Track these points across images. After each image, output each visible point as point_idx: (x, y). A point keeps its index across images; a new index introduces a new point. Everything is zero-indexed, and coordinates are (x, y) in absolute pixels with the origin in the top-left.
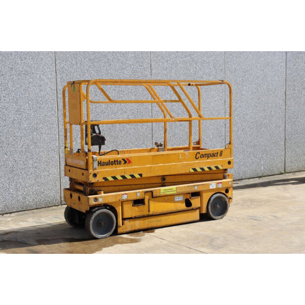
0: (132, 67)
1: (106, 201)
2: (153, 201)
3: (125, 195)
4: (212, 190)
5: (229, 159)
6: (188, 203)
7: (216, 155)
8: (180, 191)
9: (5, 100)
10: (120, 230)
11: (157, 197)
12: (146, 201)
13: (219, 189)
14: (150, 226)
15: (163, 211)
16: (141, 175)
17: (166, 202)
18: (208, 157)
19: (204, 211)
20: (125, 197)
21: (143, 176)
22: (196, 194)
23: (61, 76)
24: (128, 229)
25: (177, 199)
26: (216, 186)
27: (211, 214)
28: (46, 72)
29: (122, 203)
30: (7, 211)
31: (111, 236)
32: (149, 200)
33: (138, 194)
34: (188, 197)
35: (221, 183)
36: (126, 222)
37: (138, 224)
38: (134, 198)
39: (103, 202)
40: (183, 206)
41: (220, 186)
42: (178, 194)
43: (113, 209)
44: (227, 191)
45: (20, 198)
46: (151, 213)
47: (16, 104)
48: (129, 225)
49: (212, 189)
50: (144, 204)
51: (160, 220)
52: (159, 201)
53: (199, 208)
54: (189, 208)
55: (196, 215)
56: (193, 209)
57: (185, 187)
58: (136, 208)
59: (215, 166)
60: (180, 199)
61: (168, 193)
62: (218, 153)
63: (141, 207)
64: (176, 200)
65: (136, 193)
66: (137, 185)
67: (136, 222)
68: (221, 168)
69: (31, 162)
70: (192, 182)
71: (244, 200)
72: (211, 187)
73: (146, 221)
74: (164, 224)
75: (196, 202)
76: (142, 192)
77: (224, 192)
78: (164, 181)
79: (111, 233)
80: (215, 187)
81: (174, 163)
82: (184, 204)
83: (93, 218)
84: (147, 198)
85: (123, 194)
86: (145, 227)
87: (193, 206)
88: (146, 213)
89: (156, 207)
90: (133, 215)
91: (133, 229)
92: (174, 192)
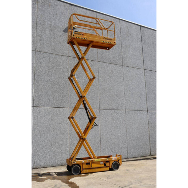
1: (77, 163)
2: (93, 164)
3: (83, 161)
4: (114, 160)
6: (105, 165)
8: (102, 160)
10: (82, 173)
11: (94, 162)
12: (90, 163)
13: (116, 160)
14: (92, 172)
15: (96, 167)
19: (111, 167)
20: (83, 162)
22: (108, 162)
24: (85, 172)
25: (101, 163)
27: (113, 168)
29: (83, 164)
30: (52, 166)
31: (79, 174)
32: (91, 163)
34: (105, 162)
36: (84, 170)
37: (88, 171)
38: (87, 162)
40: (103, 166)
41: (116, 159)
42: (102, 161)
43: (79, 165)
44: (119, 161)
45: (56, 162)
46: (92, 167)
47: (57, 132)
48: (85, 171)
52: (95, 164)
53: (109, 166)
55: (108, 169)
56: (107, 167)
58: (87, 166)
61: (98, 161)
63: (89, 165)
69: (60, 150)
71: (129, 165)
73: (90, 170)
75: (108, 164)
79: (79, 173)
83: (73, 168)
88: (90, 167)
89: (94, 166)
90: (86, 168)
92: (100, 161)
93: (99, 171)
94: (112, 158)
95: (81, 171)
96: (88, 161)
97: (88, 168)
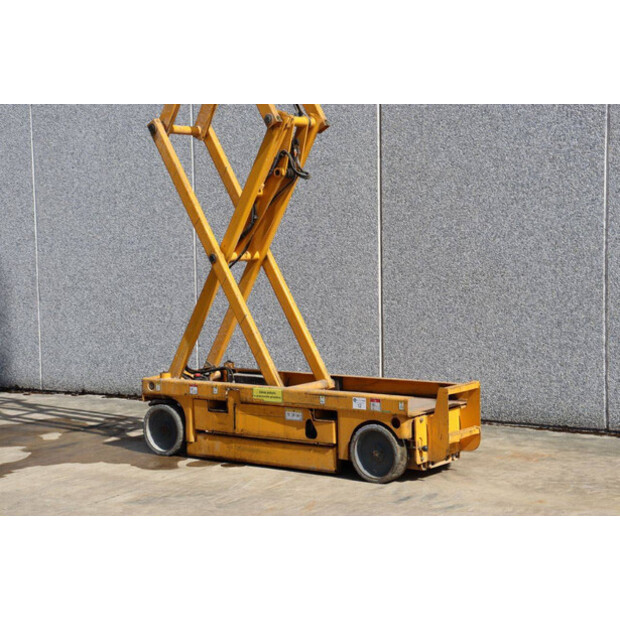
0: (554, 127)
2: (242, 410)
3: (194, 387)
4: (358, 413)
6: (311, 432)
8: (290, 400)
9: (292, 212)
10: (190, 449)
11: (247, 403)
12: (230, 407)
13: (374, 413)
14: (239, 456)
15: (261, 434)
19: (343, 455)
20: (194, 391)
22: (331, 415)
23: (390, 163)
24: (203, 452)
25: (291, 415)
26: (368, 406)
28: (361, 157)
29: (194, 401)
32: (235, 405)
33: (215, 388)
34: (310, 416)
35: (378, 401)
36: (200, 437)
37: (219, 447)
39: (162, 393)
40: (300, 434)
41: (377, 407)
44: (396, 423)
46: (238, 431)
48: (206, 445)
49: (358, 411)
50: (227, 412)
51: (258, 451)
52: (252, 414)
53: (336, 446)
54: (312, 441)
55: (328, 460)
56: (319, 446)
57: (299, 393)
58: (214, 417)
60: (295, 418)
61: (267, 400)
63: (223, 416)
64: (289, 418)
65: (212, 386)
67: (215, 442)
72: (355, 406)
73: (233, 445)
74: (263, 459)
76: (222, 387)
77: (389, 424)
79: (172, 451)
80: (364, 407)
82: (303, 431)
84: (231, 401)
85: (191, 385)
86: (231, 455)
87: (320, 438)
88: (230, 430)
89: (246, 422)
90: (210, 428)
91: (211, 454)
92: (279, 401)
93: (274, 462)
94: (351, 398)
95: (185, 443)
96: (216, 391)
97: (218, 428)
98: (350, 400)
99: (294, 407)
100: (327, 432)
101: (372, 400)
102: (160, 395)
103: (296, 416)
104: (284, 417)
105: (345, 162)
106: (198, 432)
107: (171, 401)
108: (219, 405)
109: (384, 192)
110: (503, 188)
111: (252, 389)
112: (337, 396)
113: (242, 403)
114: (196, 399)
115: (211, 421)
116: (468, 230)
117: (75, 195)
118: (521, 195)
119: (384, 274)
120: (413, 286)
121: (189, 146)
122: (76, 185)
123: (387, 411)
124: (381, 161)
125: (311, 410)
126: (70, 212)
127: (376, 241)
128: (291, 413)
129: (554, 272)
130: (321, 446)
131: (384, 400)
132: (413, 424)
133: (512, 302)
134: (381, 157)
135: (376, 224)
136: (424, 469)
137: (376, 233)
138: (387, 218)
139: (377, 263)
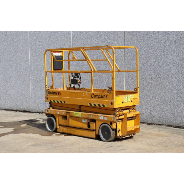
5: (112, 101)
6: (89, 126)
7: (103, 97)
8: (83, 116)
10: (58, 130)
11: (72, 117)
15: (76, 126)
16: (65, 102)
17: (77, 121)
18: (99, 98)
19: (97, 133)
20: (58, 113)
21: (66, 103)
22: (94, 121)
24: (61, 131)
26: (104, 118)
28: (119, 41)
33: (64, 112)
34: (89, 121)
36: (60, 127)
37: (65, 130)
38: (62, 114)
39: (50, 113)
41: (106, 119)
44: (111, 124)
46: (70, 125)
48: (61, 129)
50: (67, 119)
51: (75, 131)
52: (74, 120)
53: (95, 130)
54: (89, 129)
55: (93, 135)
57: (86, 114)
58: (63, 120)
59: (102, 104)
61: (77, 116)
62: (104, 96)
64: (83, 121)
65: (63, 112)
66: (69, 108)
67: (64, 128)
68: (106, 106)
70: (95, 113)
72: (100, 118)
73: (69, 129)
74: (76, 134)
76: (65, 112)
77: (109, 124)
78: (80, 108)
80: (102, 119)
81: (80, 98)
82: (87, 125)
84: (68, 116)
85: (58, 111)
86: (68, 132)
87: (91, 128)
88: (68, 125)
89: (73, 123)
90: (63, 124)
91: (63, 132)
92: (80, 116)
93: (79, 135)
94: (99, 116)
95: (56, 128)
97: (65, 124)
98: (99, 117)
99: (84, 118)
100: (93, 126)
101: (105, 117)
102: (49, 114)
103: (85, 121)
104: (82, 121)
105: (114, 43)
106: (60, 125)
107: (53, 116)
108: (65, 117)
109: (126, 52)
110: (160, 51)
111: (73, 113)
112: (95, 115)
113: (71, 117)
114: (59, 115)
115: (63, 122)
116: (150, 64)
117: (40, 54)
118: (166, 53)
119: (126, 78)
120: (134, 82)
121: (71, 39)
122: (40, 51)
123: (108, 120)
124: (125, 43)
125: (89, 119)
126: (39, 59)
127: (123, 68)
128: (84, 120)
129: (176, 77)
130: (92, 130)
131: (108, 116)
132: (116, 124)
133: (163, 87)
134: (125, 41)
135: (123, 62)
136: (121, 138)
137: (123, 65)
138: (126, 60)
139: (123, 74)
